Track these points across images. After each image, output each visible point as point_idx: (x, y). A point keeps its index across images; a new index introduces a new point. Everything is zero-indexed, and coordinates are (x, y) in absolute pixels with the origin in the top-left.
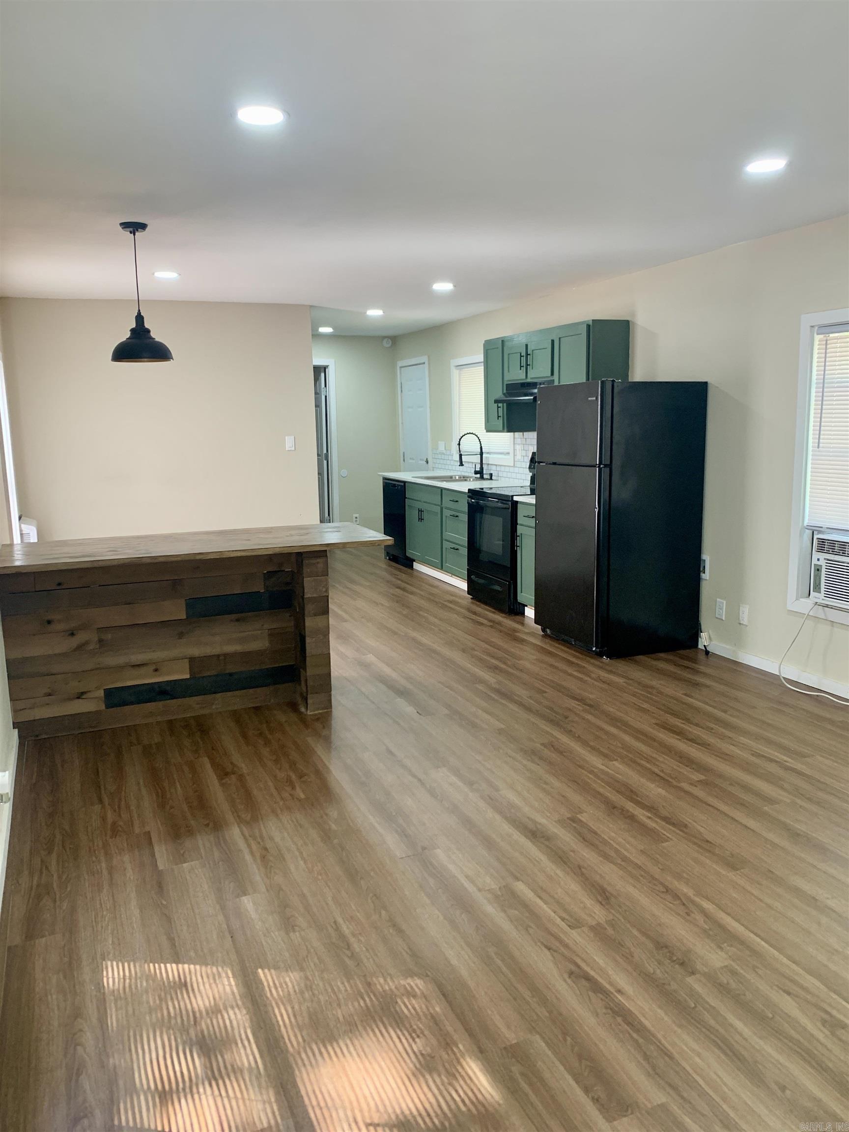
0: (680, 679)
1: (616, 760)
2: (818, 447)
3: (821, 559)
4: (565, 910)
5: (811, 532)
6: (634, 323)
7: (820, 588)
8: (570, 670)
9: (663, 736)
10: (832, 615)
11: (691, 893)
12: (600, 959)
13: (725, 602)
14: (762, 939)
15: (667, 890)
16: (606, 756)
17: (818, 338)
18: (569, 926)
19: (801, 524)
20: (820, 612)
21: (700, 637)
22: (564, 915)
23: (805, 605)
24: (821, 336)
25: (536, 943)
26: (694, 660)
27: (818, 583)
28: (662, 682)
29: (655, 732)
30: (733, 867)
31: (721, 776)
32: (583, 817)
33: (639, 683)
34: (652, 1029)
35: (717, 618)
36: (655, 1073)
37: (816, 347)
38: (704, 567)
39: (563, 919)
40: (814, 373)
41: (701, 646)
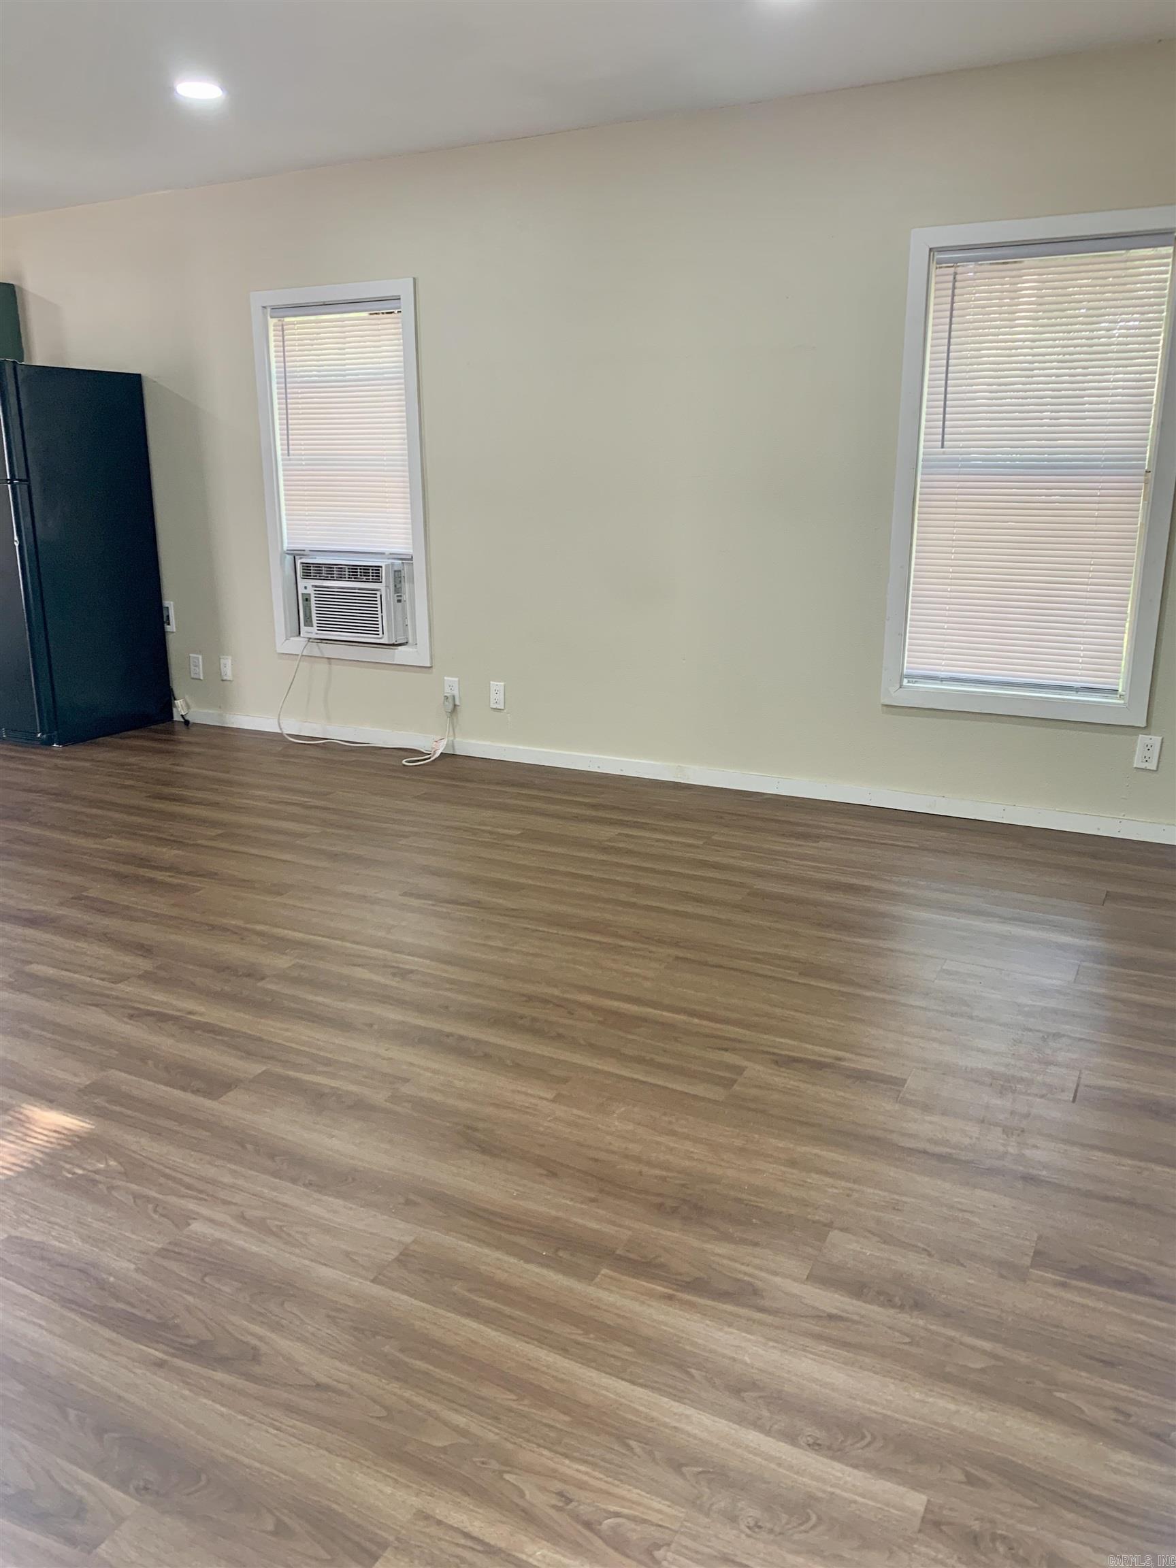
0: (161, 752)
1: (111, 837)
2: (289, 455)
3: (307, 586)
4: (103, 972)
5: (292, 557)
6: (21, 289)
7: (311, 621)
8: (12, 765)
9: (158, 805)
10: (330, 650)
11: (240, 923)
12: (160, 997)
13: (200, 657)
14: (323, 936)
15: (213, 927)
16: (95, 836)
17: (272, 322)
18: (113, 982)
19: (280, 549)
20: (315, 650)
21: (176, 707)
22: (102, 976)
23: (296, 645)
24: (275, 320)
25: (79, 1006)
26: (172, 733)
27: (308, 615)
28: (141, 758)
29: (148, 804)
30: (279, 894)
31: (240, 826)
32: (92, 893)
33: (112, 763)
34: (234, 1028)
35: (193, 679)
36: (249, 1055)
37: (271, 333)
38: (168, 616)
39: (103, 980)
40: (273, 365)
41: (177, 717)
